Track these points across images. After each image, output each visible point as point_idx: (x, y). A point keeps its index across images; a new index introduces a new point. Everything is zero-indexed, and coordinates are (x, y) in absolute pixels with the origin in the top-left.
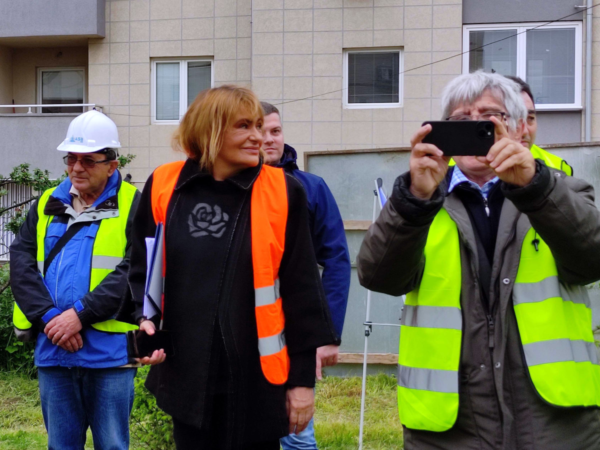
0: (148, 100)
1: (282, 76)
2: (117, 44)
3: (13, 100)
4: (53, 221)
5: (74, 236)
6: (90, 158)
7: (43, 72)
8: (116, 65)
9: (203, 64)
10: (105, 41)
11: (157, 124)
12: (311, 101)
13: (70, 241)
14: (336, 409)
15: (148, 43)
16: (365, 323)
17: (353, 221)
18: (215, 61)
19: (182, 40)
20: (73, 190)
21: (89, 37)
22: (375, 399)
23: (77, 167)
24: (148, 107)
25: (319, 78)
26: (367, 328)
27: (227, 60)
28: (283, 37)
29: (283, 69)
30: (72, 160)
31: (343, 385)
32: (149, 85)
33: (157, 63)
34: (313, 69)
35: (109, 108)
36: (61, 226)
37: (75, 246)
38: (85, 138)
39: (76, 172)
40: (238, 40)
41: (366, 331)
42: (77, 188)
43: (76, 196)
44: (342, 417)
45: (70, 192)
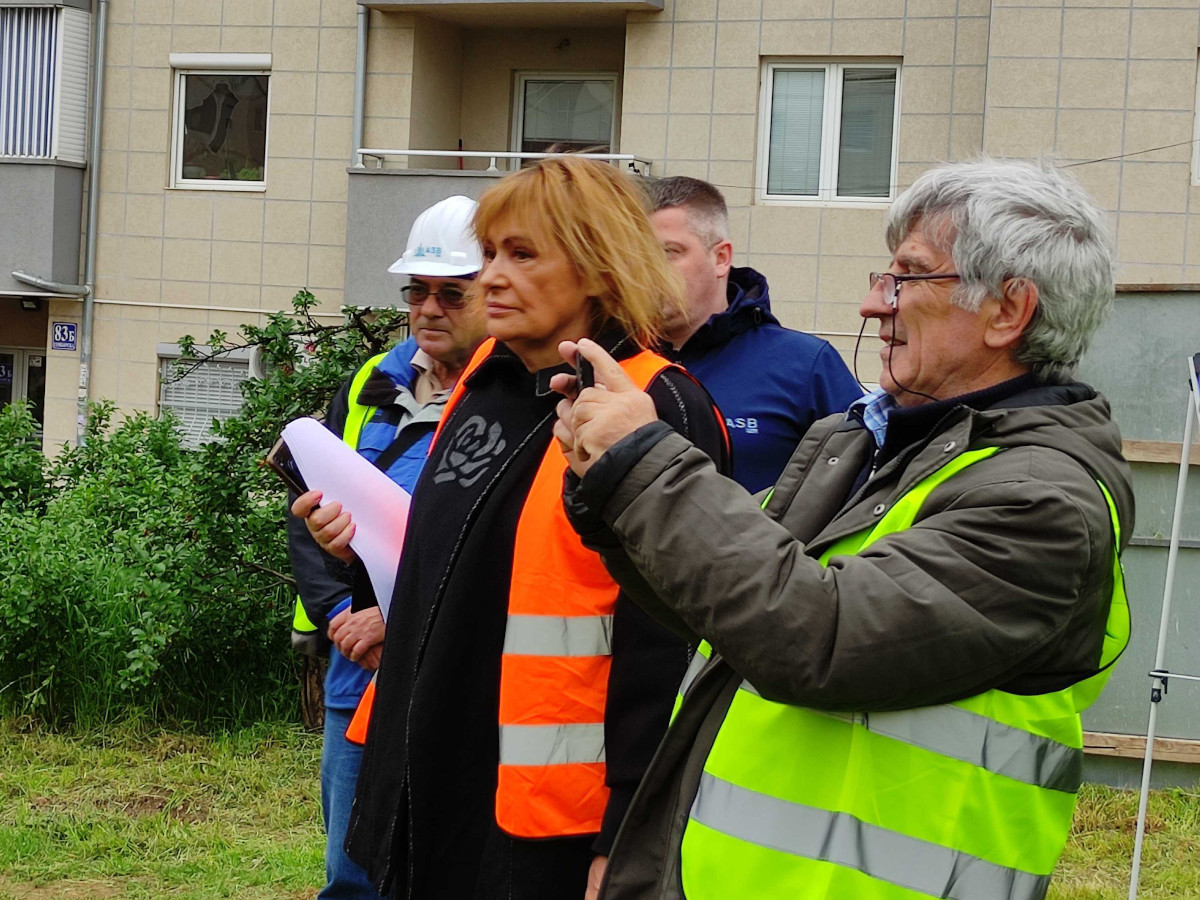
0: (752, 150)
1: (1055, 106)
2: (690, 25)
3: (460, 141)
4: (374, 419)
5: (407, 449)
6: (455, 289)
7: (526, 82)
8: (684, 71)
9: (874, 75)
10: (662, 17)
11: (768, 203)
12: (1118, 164)
13: (400, 459)
14: (1090, 857)
15: (758, 24)
16: (1152, 673)
17: (1158, 443)
18: (904, 69)
19: (833, 19)
20: (420, 359)
21: (629, 7)
22: (1181, 843)
23: (430, 306)
24: (751, 166)
25: (1139, 113)
26: (1157, 684)
27: (933, 66)
28: (1062, 18)
29: (1058, 92)
30: (418, 294)
31: (1113, 806)
32: (754, 117)
33: (774, 70)
34: (1126, 93)
35: (665, 165)
36: (387, 428)
37: (407, 471)
38: (445, 249)
39: (426, 316)
40: (959, 21)
41: (1154, 690)
42: (427, 351)
43: (423, 370)
44: (1100, 876)
45: (413, 361)
